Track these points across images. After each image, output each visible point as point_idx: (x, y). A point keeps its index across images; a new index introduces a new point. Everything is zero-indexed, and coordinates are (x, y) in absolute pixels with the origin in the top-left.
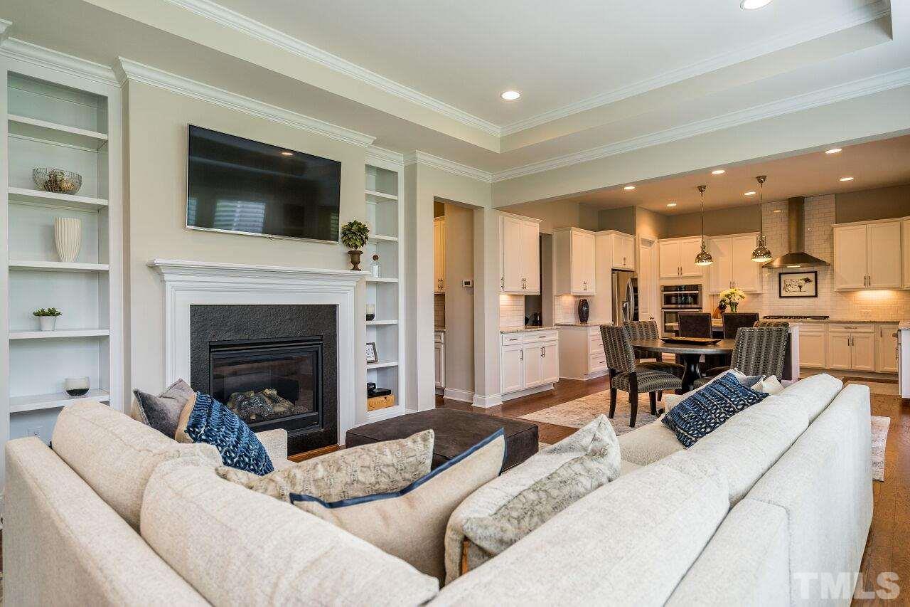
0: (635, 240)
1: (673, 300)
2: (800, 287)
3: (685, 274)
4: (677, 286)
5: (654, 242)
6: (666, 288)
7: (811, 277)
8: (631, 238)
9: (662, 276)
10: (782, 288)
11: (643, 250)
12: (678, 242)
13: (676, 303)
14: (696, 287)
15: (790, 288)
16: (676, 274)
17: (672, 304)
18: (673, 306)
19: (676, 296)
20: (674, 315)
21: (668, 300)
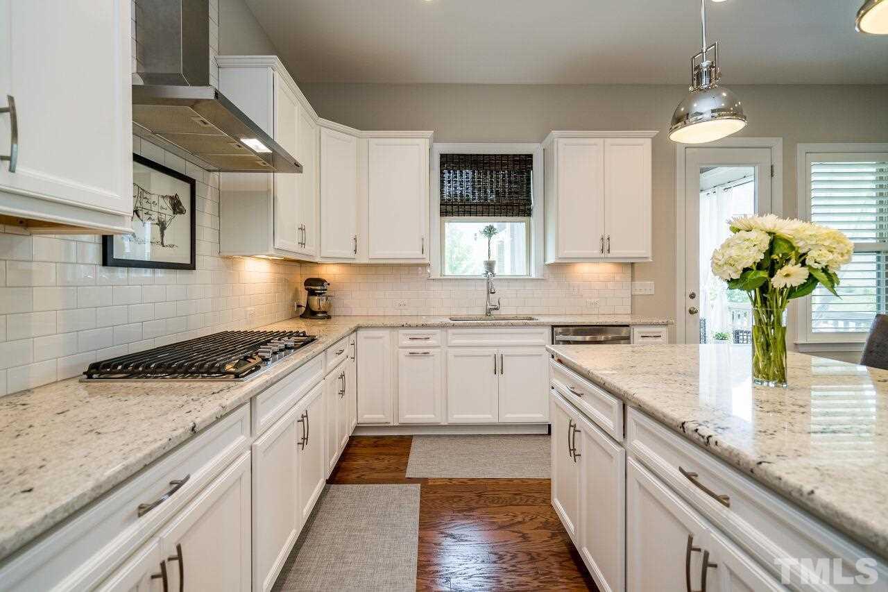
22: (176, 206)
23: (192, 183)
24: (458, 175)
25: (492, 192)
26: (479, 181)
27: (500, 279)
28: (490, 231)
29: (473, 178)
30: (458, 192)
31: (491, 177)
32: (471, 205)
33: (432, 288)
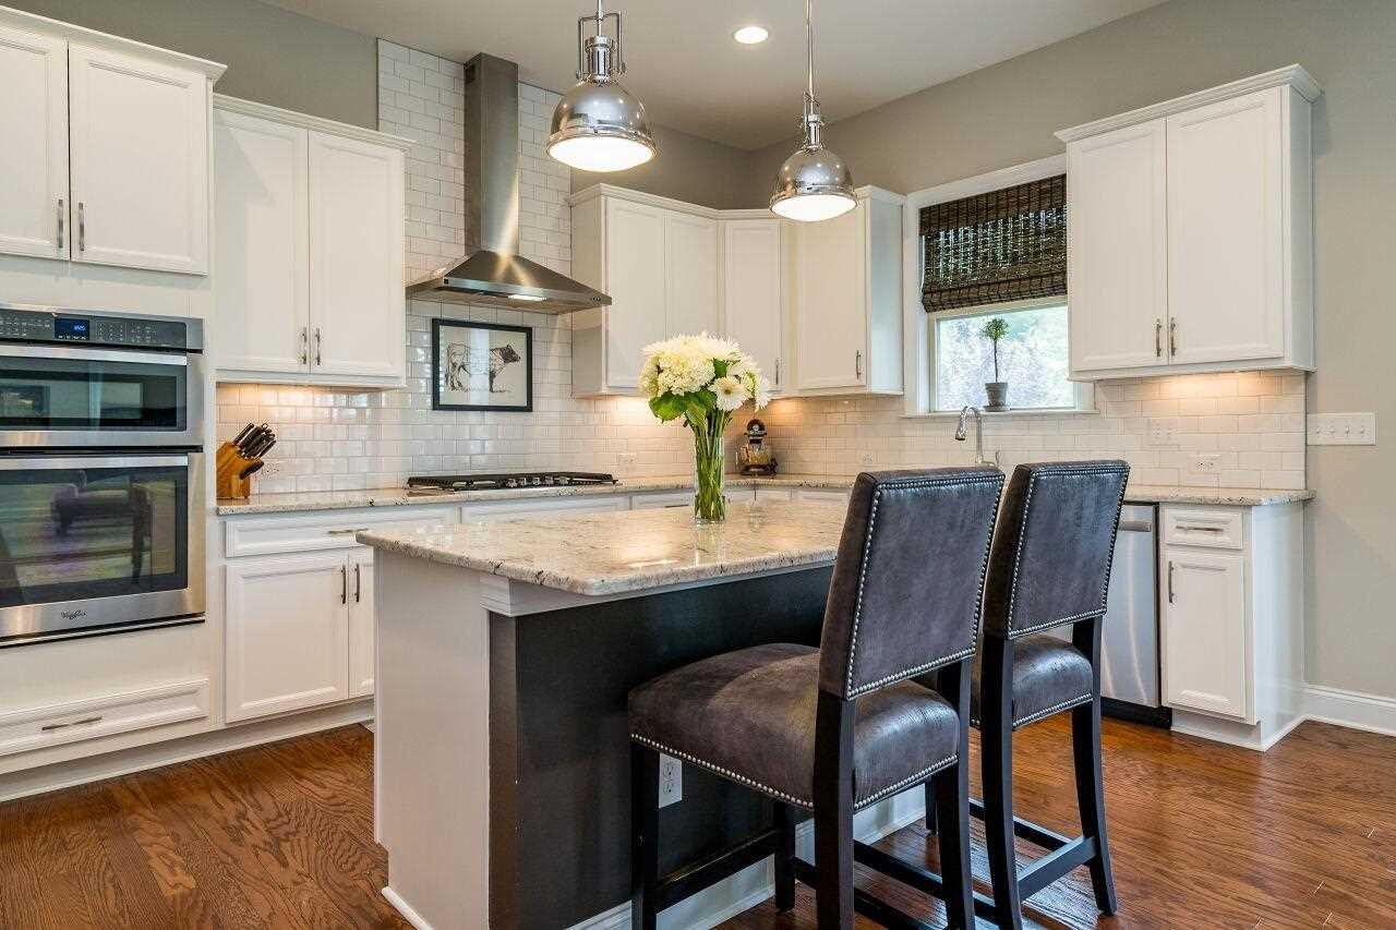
2: (492, 376)
3: (98, 252)
14: (174, 334)
15: (462, 377)
16: (46, 247)
22: (508, 355)
23: (528, 331)
24: (952, 238)
25: (1006, 257)
26: (984, 242)
27: (1014, 416)
28: (996, 330)
29: (975, 238)
30: (952, 267)
31: (1005, 231)
32: (969, 287)
33: (907, 433)
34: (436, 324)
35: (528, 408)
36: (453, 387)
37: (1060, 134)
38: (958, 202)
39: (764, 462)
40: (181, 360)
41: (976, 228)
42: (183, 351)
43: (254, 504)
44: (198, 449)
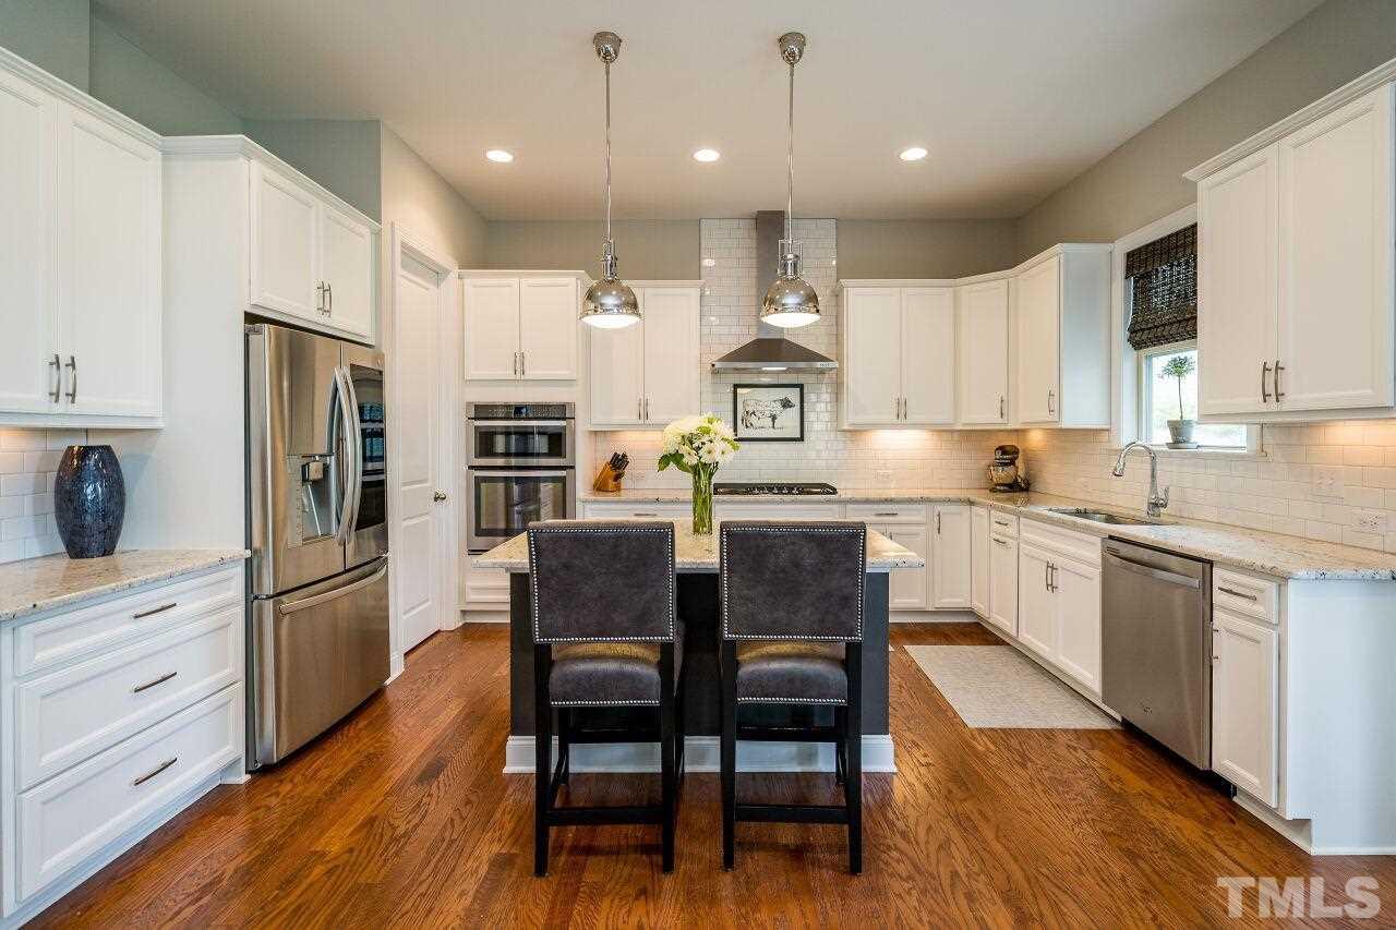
0: (377, 234)
1: (500, 443)
2: (774, 418)
3: (530, 374)
4: (507, 406)
5: (447, 272)
6: (482, 411)
7: (793, 395)
8: (362, 227)
9: (471, 373)
10: (739, 422)
11: (410, 290)
12: (514, 281)
13: (507, 454)
14: (561, 411)
15: (753, 419)
16: (509, 374)
17: (495, 455)
18: (500, 462)
19: (507, 433)
20: (501, 486)
21: (485, 443)
22: (786, 404)
23: (801, 387)
28: (1179, 367)
29: (1171, 276)
32: (1163, 326)
34: (736, 386)
35: (801, 439)
36: (747, 427)
37: (1189, 175)
38: (1154, 243)
39: (1009, 481)
40: (563, 423)
41: (1172, 266)
42: (564, 419)
43: (624, 495)
44: (572, 467)
